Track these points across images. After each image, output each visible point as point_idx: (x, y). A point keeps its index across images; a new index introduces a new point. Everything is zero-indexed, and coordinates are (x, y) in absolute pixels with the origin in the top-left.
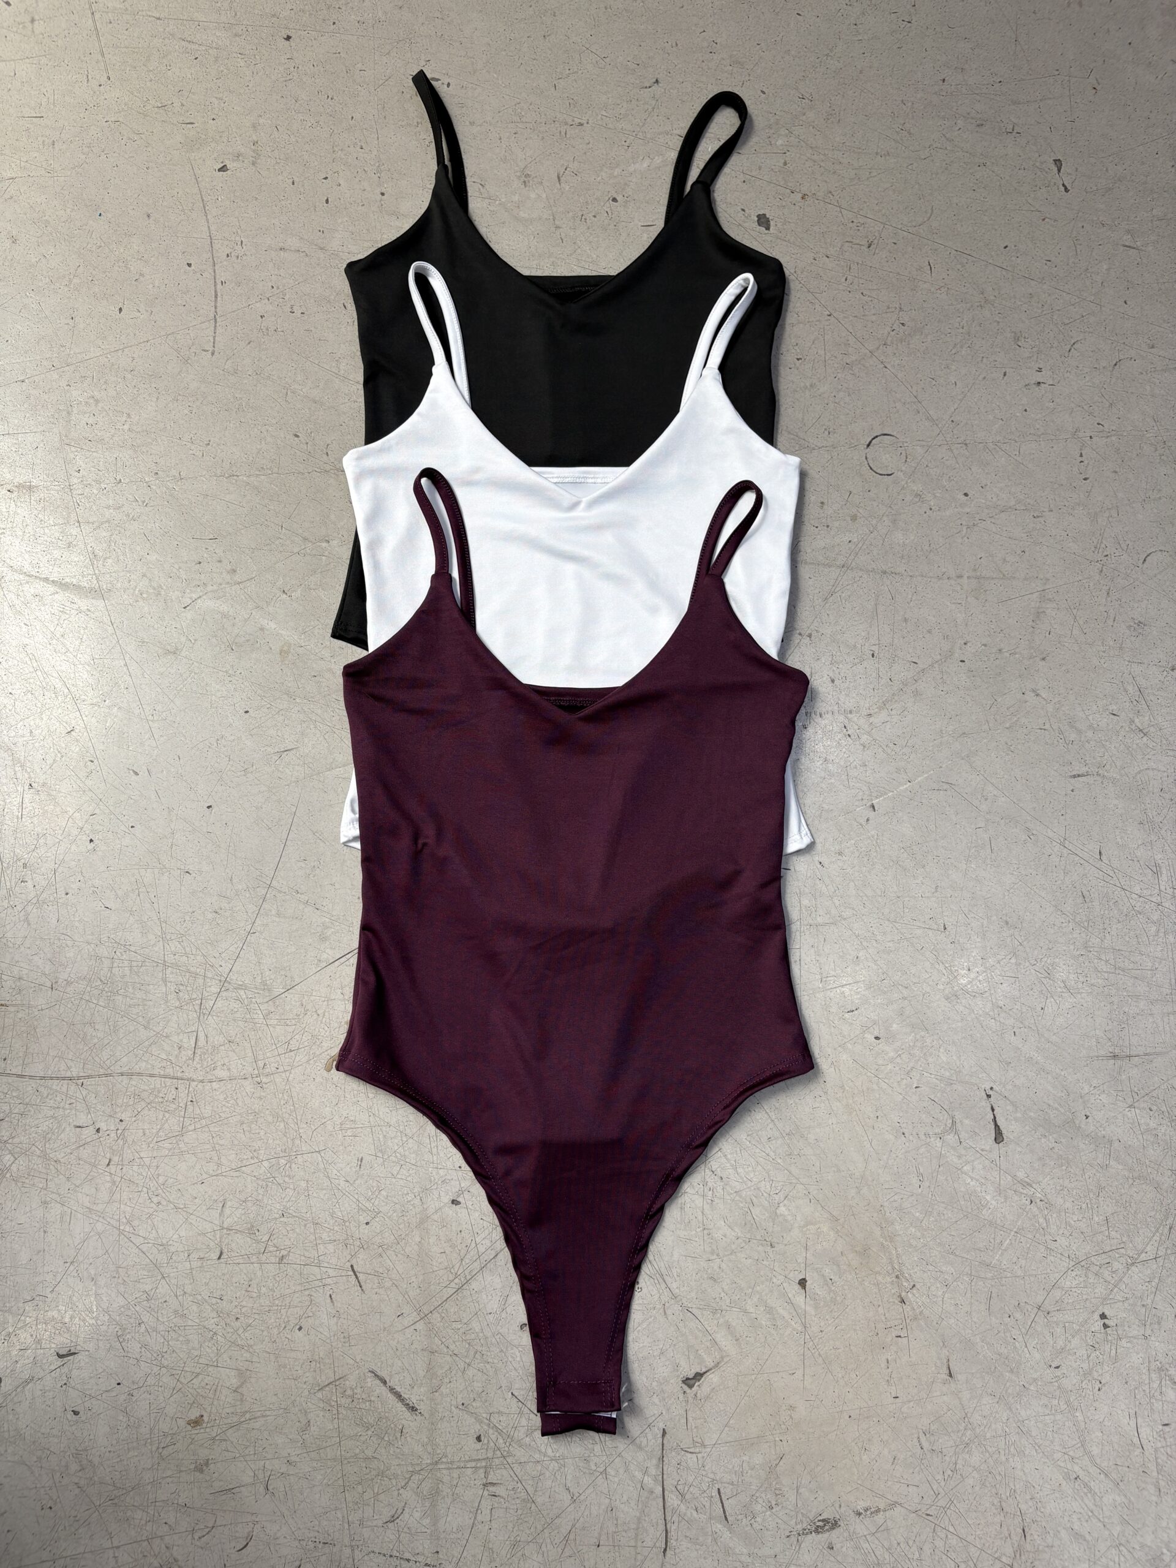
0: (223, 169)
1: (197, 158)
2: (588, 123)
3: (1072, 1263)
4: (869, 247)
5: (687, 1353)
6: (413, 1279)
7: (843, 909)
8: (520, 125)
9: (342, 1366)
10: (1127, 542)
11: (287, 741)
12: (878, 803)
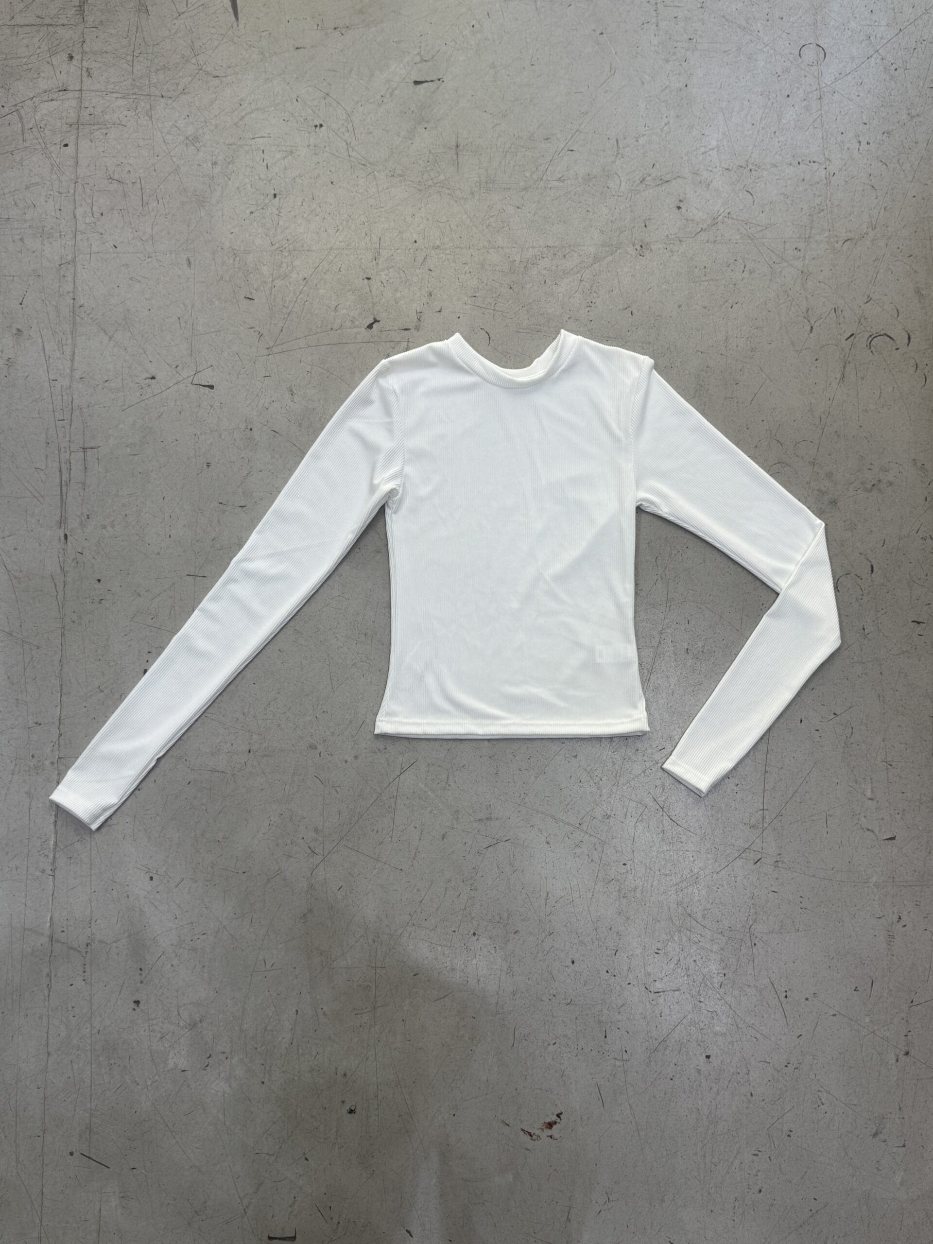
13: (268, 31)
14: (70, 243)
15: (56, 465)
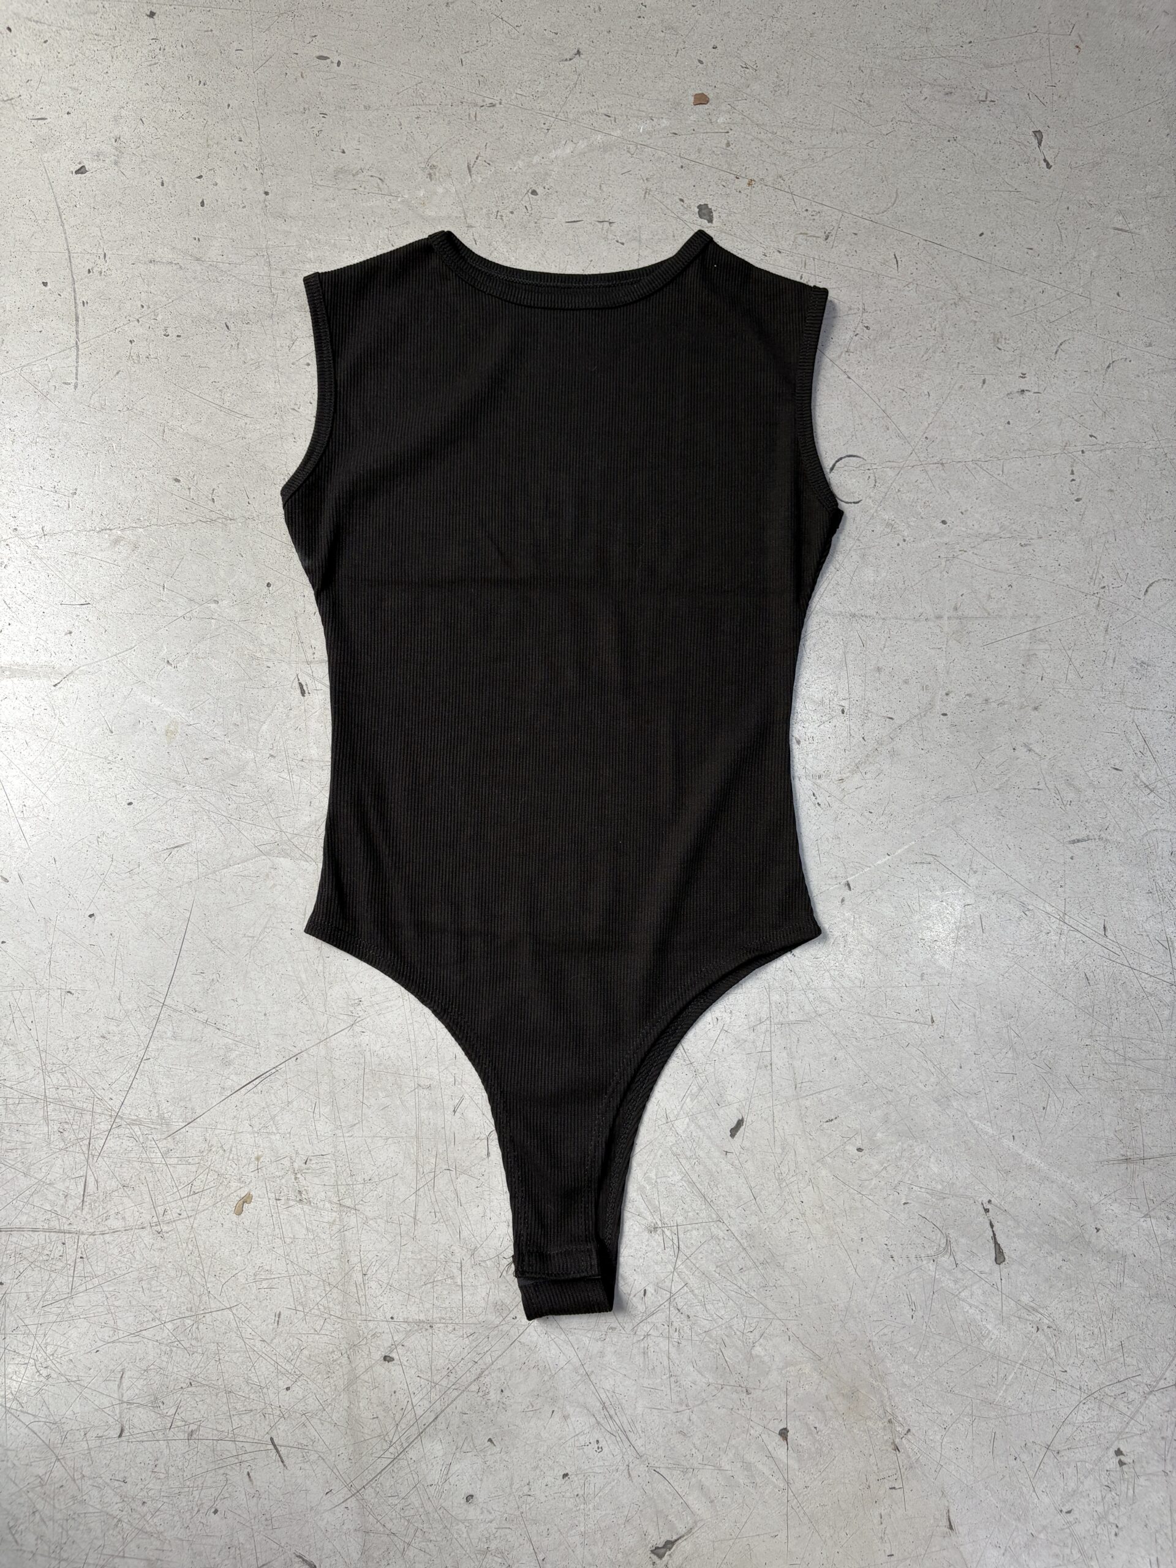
0: (81, 170)
1: (50, 158)
2: (500, 103)
3: (1086, 1396)
4: (826, 239)
5: (655, 1519)
6: (342, 1450)
7: (818, 1003)
8: (423, 108)
9: (266, 1551)
10: (1127, 571)
11: (177, 836)
12: (853, 880)
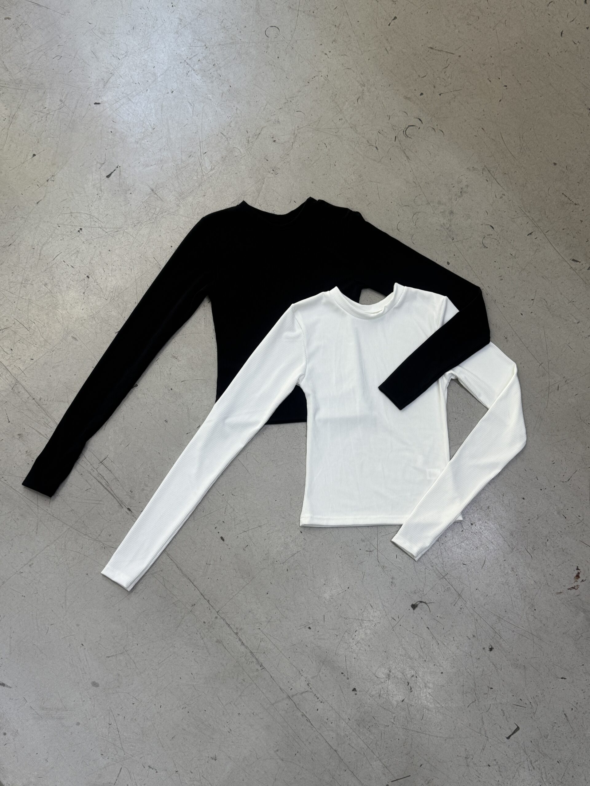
13: (16, 205)
14: (8, 375)
15: (94, 481)
